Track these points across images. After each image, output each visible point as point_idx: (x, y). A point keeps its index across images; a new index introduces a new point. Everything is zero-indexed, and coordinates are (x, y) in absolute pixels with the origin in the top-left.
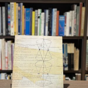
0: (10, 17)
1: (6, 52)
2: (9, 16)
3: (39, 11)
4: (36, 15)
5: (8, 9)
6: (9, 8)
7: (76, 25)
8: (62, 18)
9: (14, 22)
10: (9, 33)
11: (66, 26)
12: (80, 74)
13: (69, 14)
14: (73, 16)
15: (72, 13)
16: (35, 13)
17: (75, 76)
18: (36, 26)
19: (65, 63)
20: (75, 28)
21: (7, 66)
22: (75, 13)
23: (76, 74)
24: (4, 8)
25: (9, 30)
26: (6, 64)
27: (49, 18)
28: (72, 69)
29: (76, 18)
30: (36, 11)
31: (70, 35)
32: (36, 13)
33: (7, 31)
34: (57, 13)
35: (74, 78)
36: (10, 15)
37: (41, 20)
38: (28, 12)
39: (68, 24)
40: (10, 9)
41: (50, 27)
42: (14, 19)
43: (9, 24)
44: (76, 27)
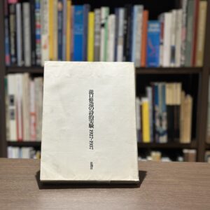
0: (40, 27)
1: (32, 101)
2: (38, 23)
3: (104, 10)
4: (98, 22)
5: (35, 8)
6: (37, 6)
7: (186, 41)
8: (154, 27)
9: (49, 37)
10: (38, 61)
11: (162, 44)
12: (193, 152)
13: (169, 18)
14: (180, 21)
15: (177, 15)
16: (95, 16)
17: (182, 154)
18: (97, 44)
19: (161, 125)
20: (184, 48)
21: (33, 133)
22: (185, 15)
23: (186, 151)
24: (26, 6)
25: (38, 53)
26: (33, 128)
27: (125, 27)
28: (175, 139)
29: (186, 25)
30: (97, 11)
31: (172, 65)
32: (98, 17)
33: (34, 56)
34: (143, 16)
35: (181, 159)
36: (40, 21)
37: (107, 32)
38: (79, 13)
39: (168, 40)
40: (39, 8)
41: (128, 47)
42: (48, 30)
43: (38, 41)
44: (186, 47)
